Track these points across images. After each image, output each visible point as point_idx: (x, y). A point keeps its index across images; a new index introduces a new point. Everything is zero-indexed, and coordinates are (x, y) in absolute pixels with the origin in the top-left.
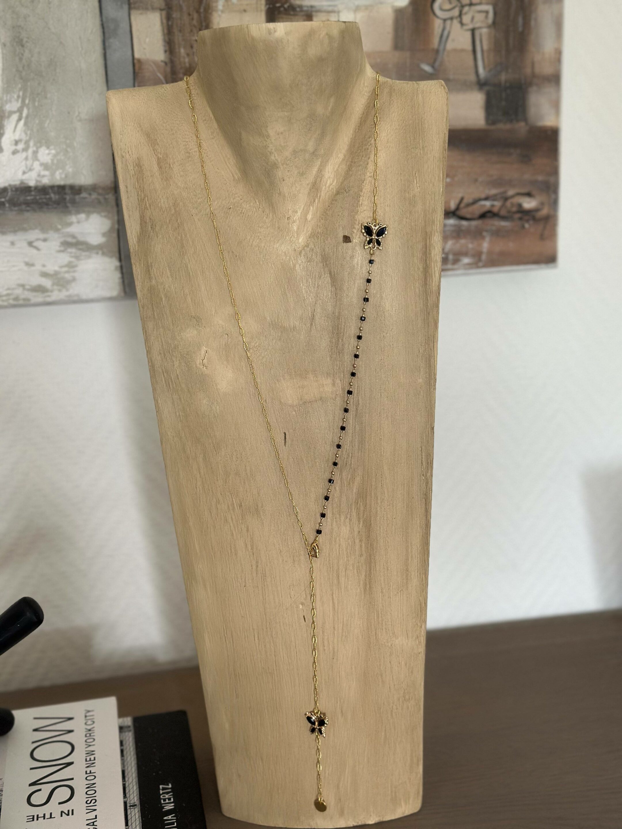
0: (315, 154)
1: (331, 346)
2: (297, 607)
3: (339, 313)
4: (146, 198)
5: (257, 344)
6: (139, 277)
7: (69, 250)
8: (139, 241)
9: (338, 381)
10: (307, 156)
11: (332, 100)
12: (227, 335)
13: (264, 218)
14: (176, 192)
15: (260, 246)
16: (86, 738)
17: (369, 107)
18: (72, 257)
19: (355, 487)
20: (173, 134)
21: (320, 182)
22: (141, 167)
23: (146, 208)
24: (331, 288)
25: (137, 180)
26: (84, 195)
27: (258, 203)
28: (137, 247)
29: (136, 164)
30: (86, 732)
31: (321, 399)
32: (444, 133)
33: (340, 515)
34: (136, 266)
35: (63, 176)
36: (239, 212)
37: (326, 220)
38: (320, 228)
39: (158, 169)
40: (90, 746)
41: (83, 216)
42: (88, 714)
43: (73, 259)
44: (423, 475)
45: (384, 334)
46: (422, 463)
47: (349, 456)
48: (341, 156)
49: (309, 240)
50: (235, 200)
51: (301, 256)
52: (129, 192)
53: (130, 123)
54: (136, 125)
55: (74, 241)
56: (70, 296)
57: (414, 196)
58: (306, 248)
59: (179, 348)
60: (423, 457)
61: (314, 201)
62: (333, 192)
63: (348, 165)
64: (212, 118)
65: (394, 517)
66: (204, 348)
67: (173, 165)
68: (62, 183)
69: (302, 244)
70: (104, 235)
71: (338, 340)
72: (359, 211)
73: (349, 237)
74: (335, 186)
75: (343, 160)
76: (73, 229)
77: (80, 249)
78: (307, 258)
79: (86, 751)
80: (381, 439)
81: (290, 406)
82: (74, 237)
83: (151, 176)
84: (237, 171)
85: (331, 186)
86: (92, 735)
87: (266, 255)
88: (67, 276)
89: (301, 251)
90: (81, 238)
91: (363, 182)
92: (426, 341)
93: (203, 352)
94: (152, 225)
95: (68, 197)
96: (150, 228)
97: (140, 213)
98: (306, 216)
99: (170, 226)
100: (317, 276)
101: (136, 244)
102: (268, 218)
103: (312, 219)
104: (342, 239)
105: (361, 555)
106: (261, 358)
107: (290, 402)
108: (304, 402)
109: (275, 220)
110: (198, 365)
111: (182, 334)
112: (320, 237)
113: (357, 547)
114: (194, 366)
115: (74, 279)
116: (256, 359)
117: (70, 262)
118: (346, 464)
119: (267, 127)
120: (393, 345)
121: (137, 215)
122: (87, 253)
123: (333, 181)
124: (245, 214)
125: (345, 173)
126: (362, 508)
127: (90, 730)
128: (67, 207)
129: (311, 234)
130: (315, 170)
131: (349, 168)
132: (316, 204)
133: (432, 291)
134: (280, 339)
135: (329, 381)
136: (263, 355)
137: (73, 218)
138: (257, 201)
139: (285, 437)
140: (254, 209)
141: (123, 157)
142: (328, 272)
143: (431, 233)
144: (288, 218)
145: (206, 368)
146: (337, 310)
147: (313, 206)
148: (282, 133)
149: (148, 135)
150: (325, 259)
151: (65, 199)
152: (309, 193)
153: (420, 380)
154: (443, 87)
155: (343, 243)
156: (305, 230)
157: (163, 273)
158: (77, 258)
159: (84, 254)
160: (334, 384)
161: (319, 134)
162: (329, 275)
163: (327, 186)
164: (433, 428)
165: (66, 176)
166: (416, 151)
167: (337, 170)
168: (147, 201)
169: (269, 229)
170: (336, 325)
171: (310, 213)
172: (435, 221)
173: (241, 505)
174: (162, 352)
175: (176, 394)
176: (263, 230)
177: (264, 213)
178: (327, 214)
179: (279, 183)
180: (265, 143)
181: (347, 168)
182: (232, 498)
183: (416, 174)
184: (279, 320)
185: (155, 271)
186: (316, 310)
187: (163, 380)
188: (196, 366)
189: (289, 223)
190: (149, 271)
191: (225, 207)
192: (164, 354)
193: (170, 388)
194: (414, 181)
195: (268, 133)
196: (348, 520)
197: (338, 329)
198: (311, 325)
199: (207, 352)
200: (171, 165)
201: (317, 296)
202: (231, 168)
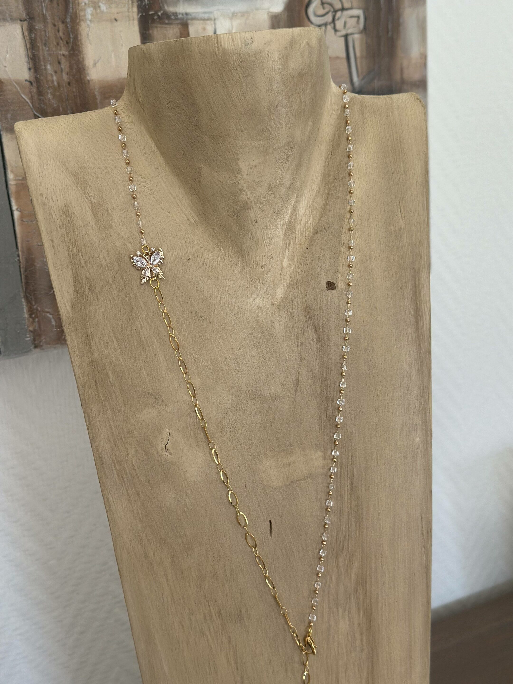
0: (291, 188)
1: (320, 413)
4: (80, 254)
5: (233, 419)
6: (76, 350)
8: (73, 306)
9: (329, 453)
10: (283, 191)
11: (310, 123)
13: (232, 268)
14: (118, 244)
15: (230, 302)
17: (340, 128)
19: (354, 573)
20: (109, 172)
21: (295, 220)
22: (70, 216)
23: (80, 265)
24: (317, 344)
25: (67, 232)
27: (223, 251)
28: (71, 315)
29: (64, 213)
31: (311, 475)
33: (337, 608)
34: (71, 337)
36: (201, 263)
37: (306, 265)
38: (299, 275)
39: (93, 216)
44: (424, 547)
45: (378, 392)
46: (422, 534)
47: (345, 537)
48: (315, 187)
49: (288, 290)
50: (194, 249)
51: (280, 311)
52: (56, 247)
53: (50, 161)
54: (58, 163)
57: (400, 229)
58: (285, 300)
59: (134, 432)
60: (423, 526)
61: (290, 243)
62: (310, 231)
63: (324, 197)
64: (156, 151)
65: (396, 601)
66: (167, 430)
67: (112, 211)
69: (281, 296)
71: (328, 405)
72: (342, 252)
73: (334, 283)
74: (311, 224)
75: (318, 192)
78: (287, 311)
80: (380, 513)
81: (275, 488)
83: (84, 226)
84: (192, 213)
85: (307, 225)
87: (238, 313)
89: (280, 304)
92: (421, 394)
93: (166, 435)
94: (91, 285)
96: (87, 290)
97: (72, 272)
98: (282, 261)
99: (114, 286)
100: (300, 331)
101: (70, 311)
102: (237, 268)
103: (289, 264)
104: (326, 287)
105: (362, 651)
106: (238, 435)
107: (275, 484)
108: (291, 482)
109: (245, 270)
110: (160, 451)
111: (136, 415)
112: (299, 286)
113: (358, 642)
114: (155, 453)
116: (232, 438)
119: (238, 159)
121: (69, 274)
123: (309, 219)
124: (208, 265)
126: (362, 597)
129: (289, 283)
130: (290, 207)
131: (326, 202)
132: (292, 247)
133: (424, 337)
134: (260, 412)
135: (319, 454)
136: (240, 432)
138: (222, 248)
139: (270, 525)
140: (219, 258)
141: (45, 204)
142: (312, 327)
143: (419, 269)
144: (262, 266)
145: (171, 454)
147: (289, 250)
149: (75, 175)
150: (308, 312)
152: (284, 235)
153: (417, 440)
155: (328, 290)
156: (283, 280)
157: (108, 343)
160: (325, 458)
161: (296, 165)
162: (313, 330)
163: (302, 224)
164: (431, 492)
166: (397, 176)
167: (312, 204)
168: (81, 257)
169: (239, 281)
170: (325, 388)
171: (286, 259)
172: (423, 256)
173: (220, 613)
174: (112, 439)
175: (132, 489)
176: (232, 282)
177: (232, 262)
178: (306, 258)
179: (251, 225)
180: (234, 180)
181: (324, 202)
182: (209, 606)
183: (399, 203)
184: (258, 389)
185: (97, 342)
186: (300, 373)
187: (115, 472)
188: (158, 453)
189: (263, 273)
190: (89, 342)
191: (183, 258)
192: (115, 442)
193: (124, 482)
194: (398, 211)
195: (239, 168)
196: (347, 612)
197: (327, 392)
198: (296, 390)
199: (171, 435)
200: (110, 212)
201: (301, 356)
202: (184, 210)
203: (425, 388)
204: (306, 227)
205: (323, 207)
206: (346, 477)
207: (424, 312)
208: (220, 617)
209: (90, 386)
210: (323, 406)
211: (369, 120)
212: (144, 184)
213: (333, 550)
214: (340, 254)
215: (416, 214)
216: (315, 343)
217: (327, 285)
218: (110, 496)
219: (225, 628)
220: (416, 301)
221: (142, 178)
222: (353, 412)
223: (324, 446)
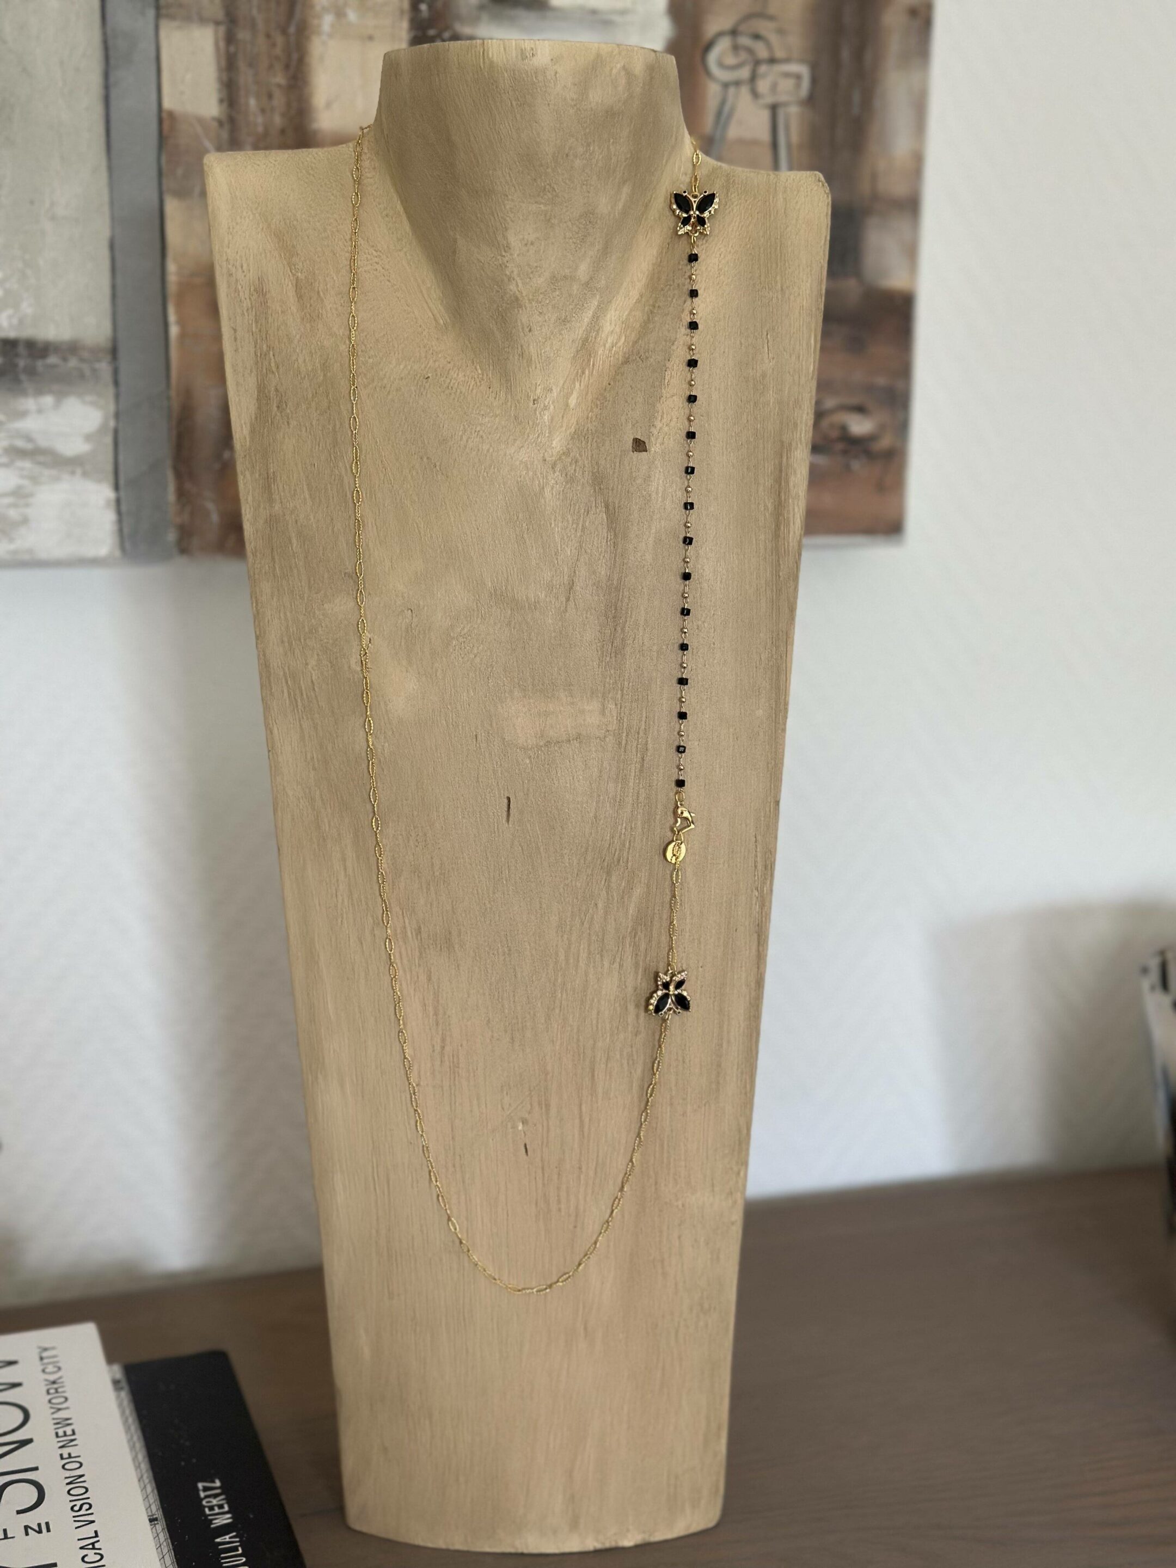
0: (589, 286)
1: (602, 640)
2: (514, 1127)
3: (620, 579)
4: (272, 353)
5: (466, 630)
7: (19, 464)
8: (253, 431)
9: (611, 706)
10: (576, 289)
12: (410, 611)
13: (490, 398)
14: (327, 344)
15: (481, 450)
16: (49, 1397)
18: (22, 477)
19: (633, 905)
20: (328, 238)
21: (595, 338)
22: (264, 295)
23: (270, 371)
24: (607, 532)
25: (256, 319)
26: (52, 359)
27: (480, 372)
28: (248, 443)
29: (256, 290)
30: (47, 1385)
31: (578, 737)
32: (820, 265)
33: (602, 956)
34: (244, 476)
35: (15, 321)
36: (444, 386)
37: (603, 409)
38: (591, 422)
39: (297, 300)
40: (59, 1410)
41: (48, 400)
42: (45, 1354)
43: (25, 482)
44: (757, 889)
45: (700, 623)
46: (756, 866)
47: (624, 846)
48: (635, 294)
49: (571, 442)
50: (437, 364)
51: (554, 472)
52: (239, 341)
53: (247, 212)
54: (257, 217)
55: (29, 446)
56: (15, 552)
57: (764, 376)
58: (564, 457)
59: (319, 632)
60: (758, 854)
61: (583, 373)
62: (618, 359)
63: (646, 310)
64: (401, 212)
66: (367, 634)
67: (324, 294)
68: (12, 334)
69: (558, 449)
70: (88, 438)
71: (615, 629)
72: (664, 396)
73: (644, 442)
74: (622, 348)
75: (638, 301)
76: (30, 424)
77: (39, 463)
78: (566, 475)
79: (54, 1419)
81: (521, 749)
82: (29, 439)
83: (282, 312)
84: (441, 308)
85: (614, 348)
86: (60, 1390)
87: (490, 466)
88: (13, 514)
89: (556, 461)
90: (43, 443)
91: (673, 344)
92: (774, 640)
95: (22, 363)
96: (275, 408)
97: (257, 379)
98: (568, 399)
99: (313, 404)
100: (583, 510)
101: (247, 435)
102: (497, 399)
103: (578, 404)
104: (631, 445)
105: (637, 1033)
106: (472, 656)
107: (521, 741)
108: (547, 742)
109: (509, 404)
110: (353, 667)
111: (325, 605)
112: (590, 438)
114: (346, 668)
115: (25, 521)
116: (463, 658)
117: (20, 487)
118: (619, 861)
119: (507, 230)
120: (714, 644)
121: (252, 382)
122: (53, 472)
123: (620, 338)
124: (455, 390)
125: (641, 326)
126: (642, 943)
127: (54, 1382)
128: (17, 380)
129: (574, 432)
130: (587, 316)
131: (648, 318)
132: (587, 378)
134: (509, 624)
135: (595, 705)
136: (475, 651)
137: (29, 403)
138: (478, 367)
139: (509, 805)
140: (473, 381)
141: (231, 275)
142: (603, 504)
143: (791, 444)
144: (534, 400)
146: (616, 577)
147: (580, 382)
148: (532, 244)
149: (280, 238)
150: (598, 481)
151: (16, 366)
152: (575, 357)
153: (760, 712)
154: (821, 183)
155: (633, 452)
156: (565, 425)
157: (295, 490)
158: (34, 480)
159: (47, 472)
160: (603, 712)
161: (599, 250)
162: (604, 509)
163: (607, 346)
164: (778, 803)
165: (21, 321)
166: (769, 293)
167: (627, 319)
168: (272, 358)
169: (497, 419)
170: (613, 601)
171: (575, 395)
172: (799, 424)
173: (419, 931)
174: (286, 639)
175: (307, 719)
176: (487, 420)
177: (491, 390)
178: (605, 398)
179: (522, 334)
180: (500, 260)
181: (645, 317)
182: (404, 917)
183: (767, 335)
184: (509, 587)
185: (281, 488)
186: (577, 572)
187: (285, 691)
188: (349, 667)
189: (535, 410)
190: (269, 486)
191: (419, 376)
192: (290, 644)
193: (297, 706)
194: (763, 348)
195: (507, 242)
196: (616, 965)
197: (616, 609)
198: (568, 599)
199: (372, 641)
200: (321, 293)
201: (581, 547)
202: (431, 305)
203: (780, 633)
204: (613, 352)
205: (643, 324)
206: (634, 750)
207: (791, 510)
208: (419, 938)
209: (264, 555)
210: (608, 631)
211: (736, 203)
212: (376, 260)
213: (604, 861)
214: (660, 398)
215: (794, 358)
216: (605, 531)
217: (633, 443)
218: (275, 726)
219: (424, 955)
220: (780, 493)
221: (375, 250)
222: (655, 648)
223: (604, 693)
